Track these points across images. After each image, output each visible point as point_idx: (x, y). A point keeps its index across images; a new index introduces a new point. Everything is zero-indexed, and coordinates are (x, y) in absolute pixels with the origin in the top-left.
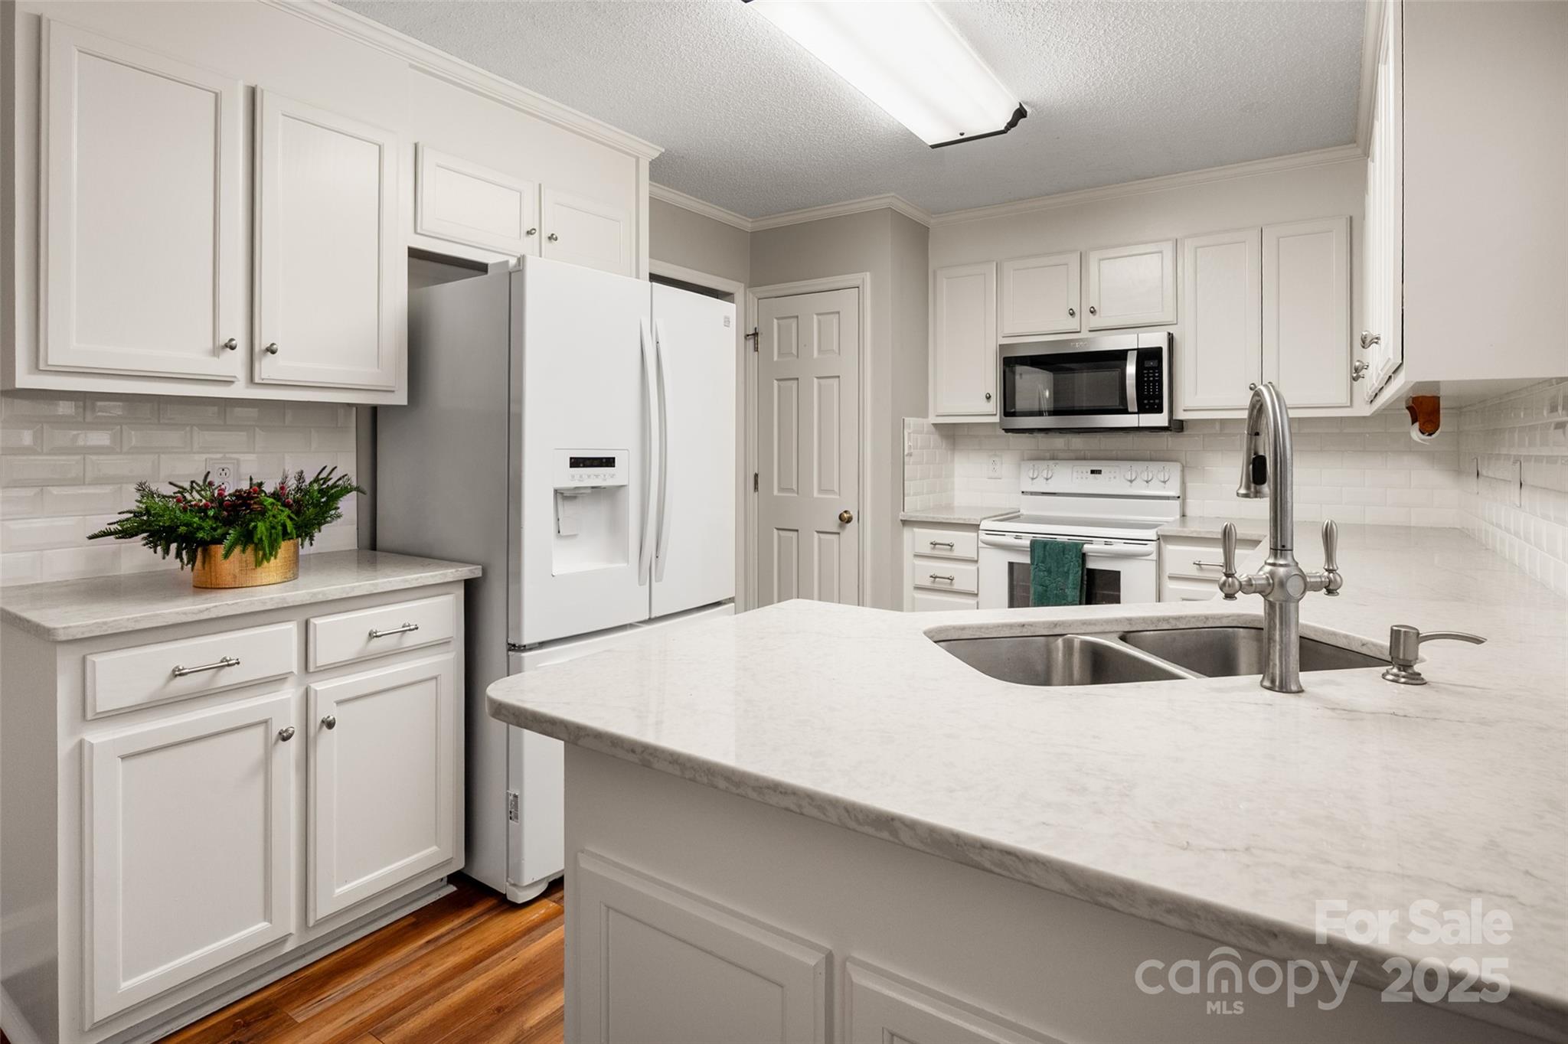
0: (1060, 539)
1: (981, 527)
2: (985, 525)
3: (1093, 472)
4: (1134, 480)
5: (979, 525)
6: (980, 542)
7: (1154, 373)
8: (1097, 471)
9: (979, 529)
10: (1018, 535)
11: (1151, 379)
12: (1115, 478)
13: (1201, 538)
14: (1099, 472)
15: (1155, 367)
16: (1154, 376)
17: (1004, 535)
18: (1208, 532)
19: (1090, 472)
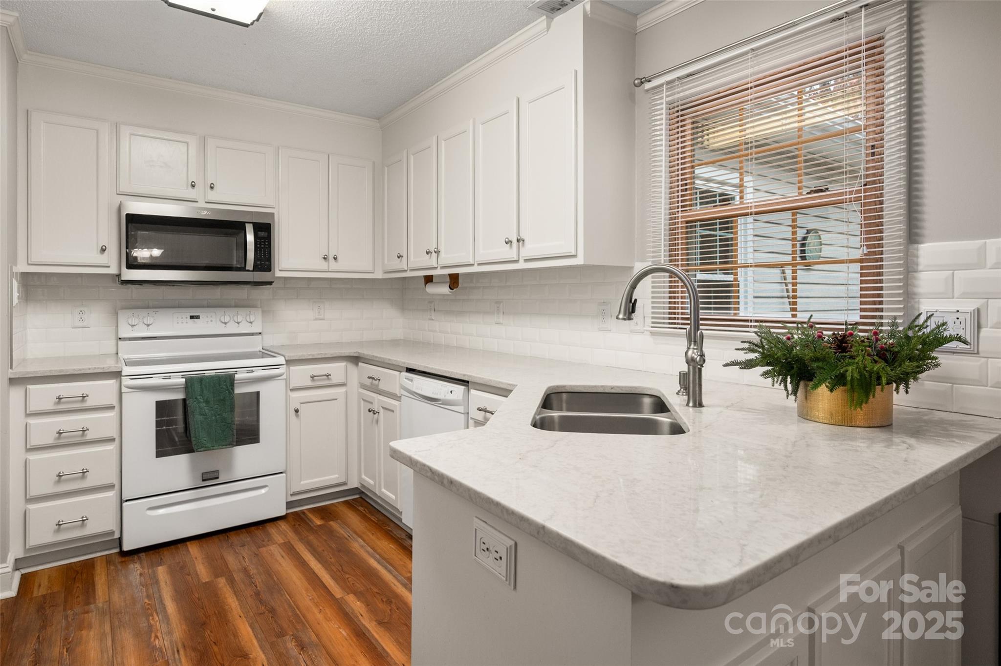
0: (207, 373)
1: (123, 374)
2: (127, 370)
3: (192, 317)
4: (228, 322)
5: (121, 372)
6: (123, 388)
7: (265, 242)
8: (195, 316)
9: (121, 376)
10: (167, 375)
11: (263, 246)
12: (211, 321)
13: (316, 359)
14: (198, 317)
15: (266, 238)
16: (265, 245)
17: (152, 377)
18: (318, 354)
19: (189, 317)
